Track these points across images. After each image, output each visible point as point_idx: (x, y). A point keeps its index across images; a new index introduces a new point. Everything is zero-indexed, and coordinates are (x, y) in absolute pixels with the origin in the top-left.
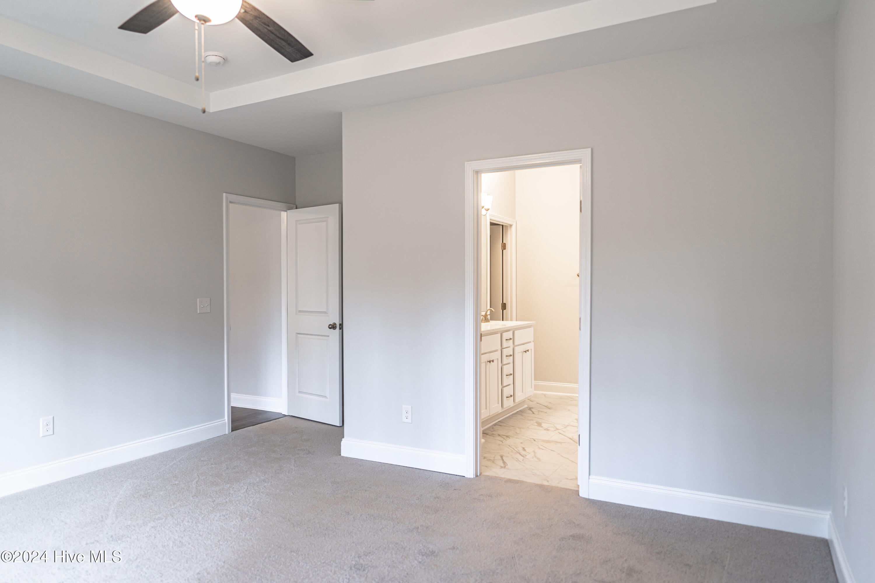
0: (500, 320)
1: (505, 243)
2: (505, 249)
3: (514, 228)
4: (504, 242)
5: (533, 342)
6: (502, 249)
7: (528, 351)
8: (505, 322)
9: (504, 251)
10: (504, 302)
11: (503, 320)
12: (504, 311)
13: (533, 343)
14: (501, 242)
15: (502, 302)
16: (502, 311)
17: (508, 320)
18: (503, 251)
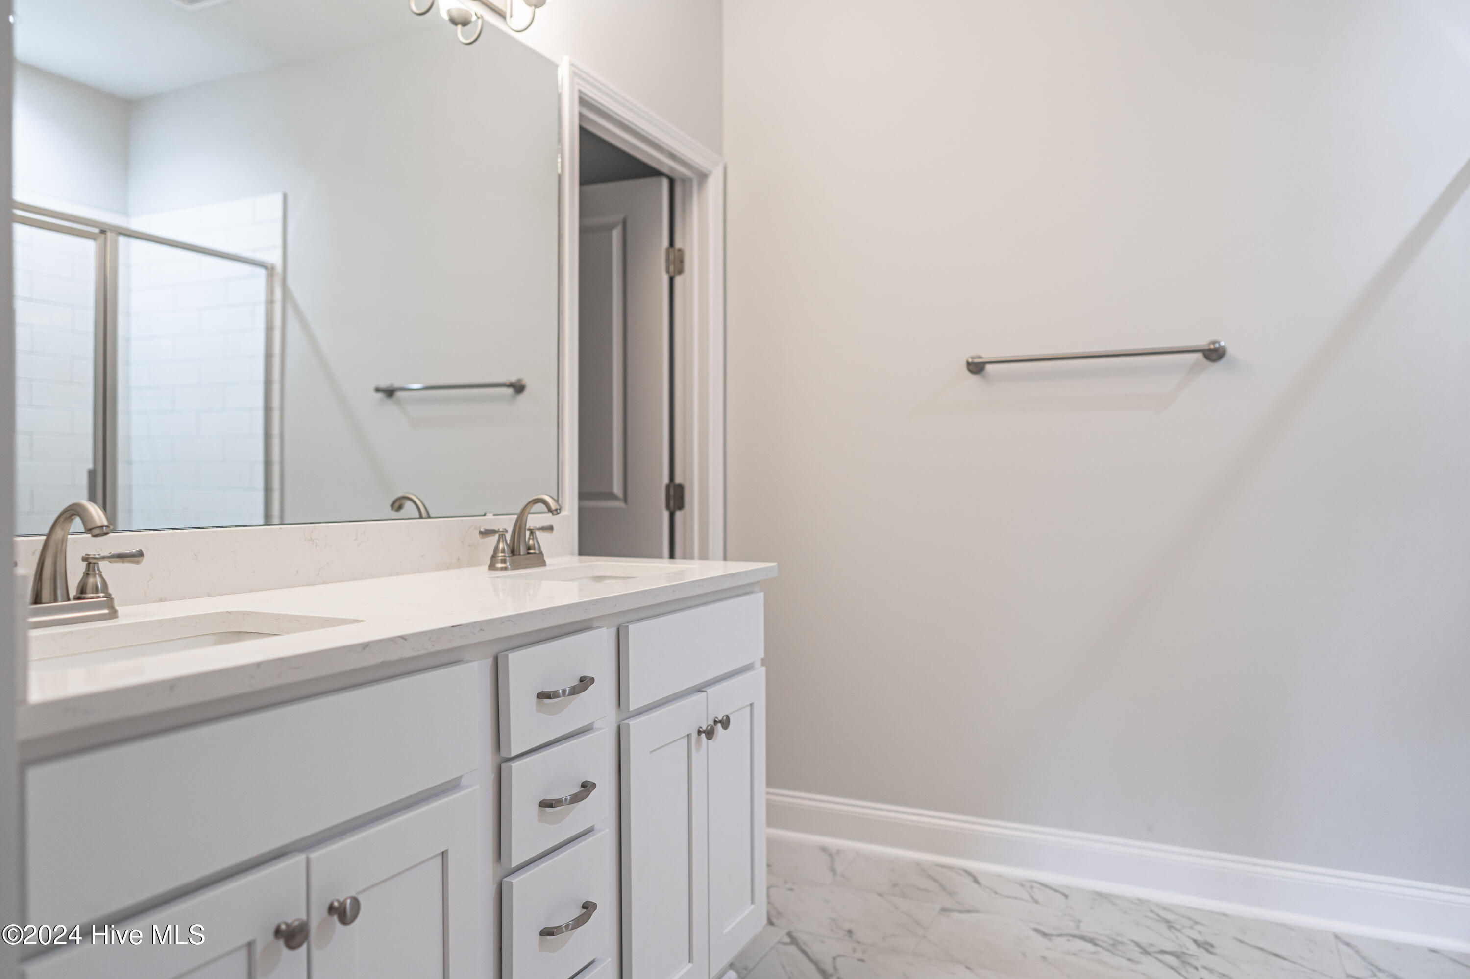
0: (660, 556)
1: (680, 250)
2: (680, 271)
3: (713, 185)
4: (678, 244)
5: (763, 665)
6: (668, 271)
7: (725, 723)
8: (679, 565)
9: (678, 280)
10: (678, 480)
11: (672, 556)
12: (679, 515)
13: (764, 669)
14: (665, 243)
15: (666, 480)
16: (666, 515)
17: (692, 558)
18: (671, 281)
